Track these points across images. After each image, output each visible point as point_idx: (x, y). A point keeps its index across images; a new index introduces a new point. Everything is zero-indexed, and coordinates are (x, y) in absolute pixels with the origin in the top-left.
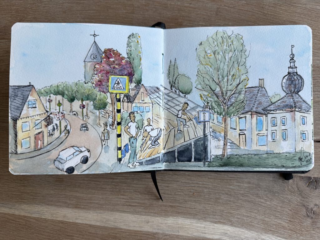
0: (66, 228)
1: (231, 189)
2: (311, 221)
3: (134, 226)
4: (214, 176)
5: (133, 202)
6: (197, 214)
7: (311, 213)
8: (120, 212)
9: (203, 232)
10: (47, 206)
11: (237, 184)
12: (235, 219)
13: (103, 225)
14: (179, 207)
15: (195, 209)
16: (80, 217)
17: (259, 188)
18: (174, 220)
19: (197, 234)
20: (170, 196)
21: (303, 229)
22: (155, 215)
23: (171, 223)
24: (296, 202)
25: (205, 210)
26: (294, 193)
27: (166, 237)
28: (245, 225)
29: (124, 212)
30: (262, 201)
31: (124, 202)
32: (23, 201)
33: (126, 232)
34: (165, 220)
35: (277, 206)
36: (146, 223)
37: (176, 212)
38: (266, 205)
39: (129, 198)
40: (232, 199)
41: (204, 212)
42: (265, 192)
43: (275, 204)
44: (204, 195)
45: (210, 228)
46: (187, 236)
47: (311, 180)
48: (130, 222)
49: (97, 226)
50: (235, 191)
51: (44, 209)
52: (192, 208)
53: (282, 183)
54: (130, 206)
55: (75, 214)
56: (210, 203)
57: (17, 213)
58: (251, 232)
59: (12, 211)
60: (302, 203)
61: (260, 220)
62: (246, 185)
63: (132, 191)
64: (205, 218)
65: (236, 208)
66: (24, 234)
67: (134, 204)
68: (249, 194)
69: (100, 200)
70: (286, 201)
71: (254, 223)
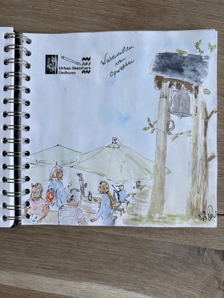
1: (146, 258)
2: (222, 293)
3: (47, 289)
5: (47, 265)
7: (223, 286)
8: (34, 274)
11: (153, 254)
12: (148, 288)
13: (15, 285)
17: (174, 259)
18: (88, 286)
20: (85, 262)
23: (84, 288)
26: (208, 266)
28: (158, 294)
30: (177, 271)
31: (38, 265)
37: (91, 277)
38: (180, 276)
39: (43, 261)
40: (147, 268)
41: (118, 279)
42: (180, 263)
43: (189, 275)
44: (120, 263)
45: (123, 295)
50: (150, 260)
53: (198, 255)
56: (124, 270)
60: (216, 276)
61: (173, 290)
62: (161, 255)
63: (47, 254)
64: (119, 285)
65: (150, 277)
67: (48, 268)
68: (163, 264)
69: (14, 261)
70: (199, 273)
71: (167, 293)
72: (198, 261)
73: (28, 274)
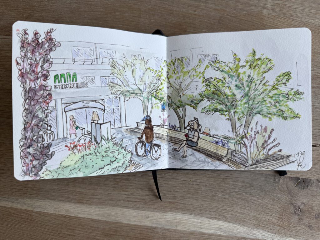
0: (68, 221)
1: (226, 187)
2: (298, 218)
3: (135, 221)
4: (211, 175)
5: (134, 198)
6: (194, 210)
7: (299, 211)
8: (121, 207)
9: (200, 227)
10: (50, 201)
11: (232, 183)
12: (229, 215)
13: (104, 219)
14: (178, 203)
15: (193, 206)
16: (82, 211)
17: (252, 187)
18: (173, 216)
19: (193, 228)
20: (169, 193)
21: (290, 225)
22: (155, 210)
23: (169, 218)
24: (285, 201)
25: (202, 207)
26: (283, 193)
27: (164, 231)
28: (238, 221)
29: (125, 207)
30: (255, 199)
31: (125, 198)
32: (26, 195)
33: (126, 227)
34: (164, 215)
35: (268, 203)
36: (146, 218)
37: (175, 208)
38: (258, 203)
39: (130, 194)
40: (227, 197)
41: (201, 209)
42: (257, 191)
43: (267, 202)
44: (202, 193)
45: (205, 223)
46: (185, 230)
47: (300, 181)
48: (131, 216)
49: (99, 220)
50: (230, 189)
51: (47, 204)
52: (190, 205)
53: (273, 182)
54: (131, 201)
55: (77, 209)
56: (207, 200)
57: (19, 207)
58: (243, 227)
59: (14, 205)
60: (291, 201)
61: (252, 217)
62: (240, 184)
63: (133, 187)
64: (201, 214)
65: (231, 205)
66: (26, 227)
67: (135, 200)
68: (242, 192)
69: (102, 196)
70: (276, 199)
71: (247, 219)
72: (274, 188)
73: (116, 208)
